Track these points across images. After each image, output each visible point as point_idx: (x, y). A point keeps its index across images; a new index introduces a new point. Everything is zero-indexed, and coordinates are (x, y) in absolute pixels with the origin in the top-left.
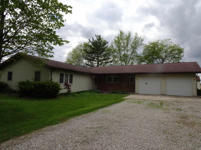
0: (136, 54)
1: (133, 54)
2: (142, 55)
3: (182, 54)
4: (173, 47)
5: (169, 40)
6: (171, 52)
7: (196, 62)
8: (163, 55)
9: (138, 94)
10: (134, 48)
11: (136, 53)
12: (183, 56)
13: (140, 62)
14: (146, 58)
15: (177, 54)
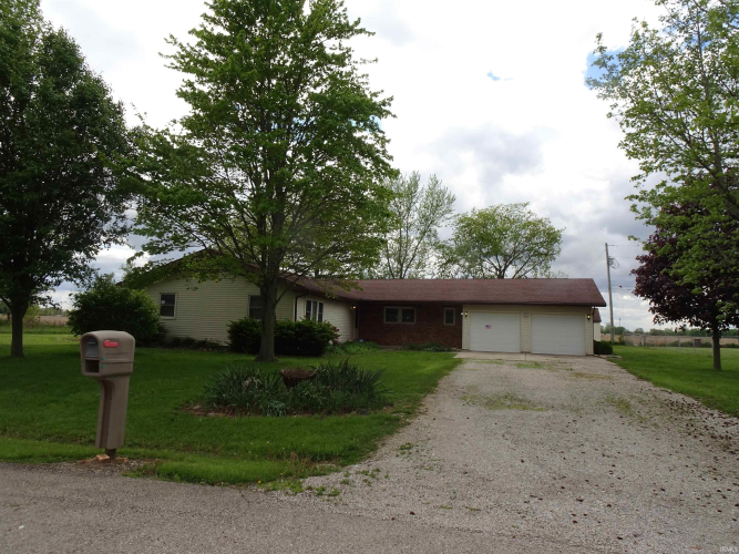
0: (433, 239)
1: (426, 240)
2: (452, 242)
3: (556, 246)
4: (535, 225)
5: (525, 205)
6: (528, 239)
7: (592, 280)
8: (509, 246)
9: (468, 351)
10: (428, 221)
11: (435, 236)
12: (559, 252)
13: (446, 264)
14: (462, 251)
15: (542, 246)
